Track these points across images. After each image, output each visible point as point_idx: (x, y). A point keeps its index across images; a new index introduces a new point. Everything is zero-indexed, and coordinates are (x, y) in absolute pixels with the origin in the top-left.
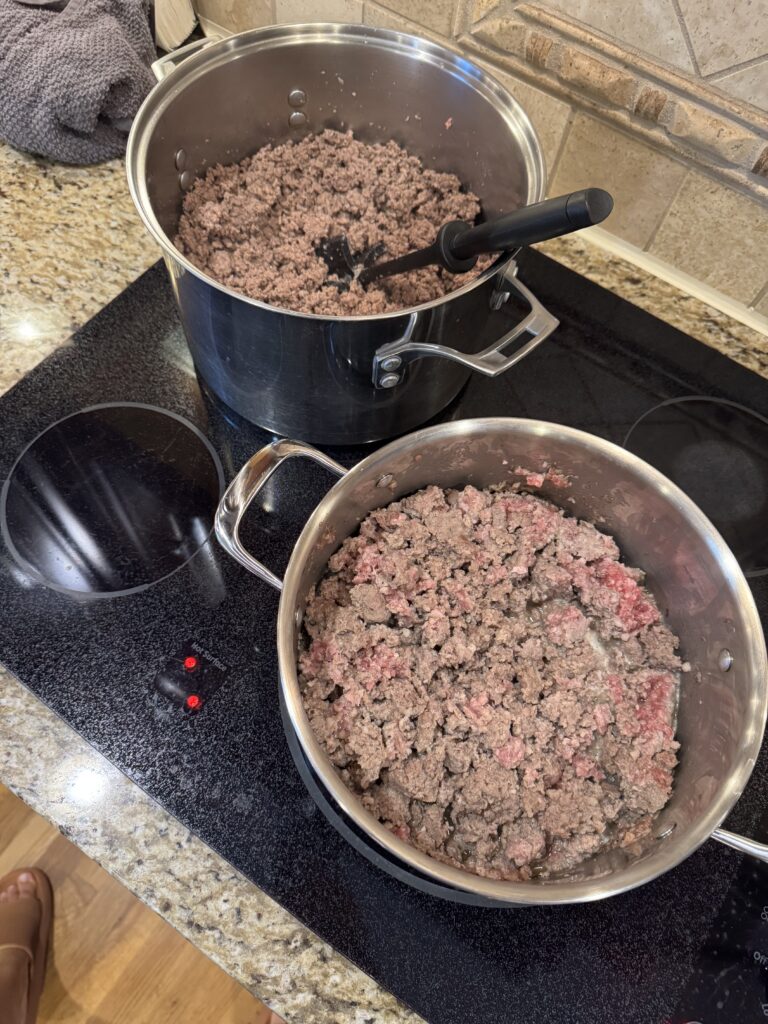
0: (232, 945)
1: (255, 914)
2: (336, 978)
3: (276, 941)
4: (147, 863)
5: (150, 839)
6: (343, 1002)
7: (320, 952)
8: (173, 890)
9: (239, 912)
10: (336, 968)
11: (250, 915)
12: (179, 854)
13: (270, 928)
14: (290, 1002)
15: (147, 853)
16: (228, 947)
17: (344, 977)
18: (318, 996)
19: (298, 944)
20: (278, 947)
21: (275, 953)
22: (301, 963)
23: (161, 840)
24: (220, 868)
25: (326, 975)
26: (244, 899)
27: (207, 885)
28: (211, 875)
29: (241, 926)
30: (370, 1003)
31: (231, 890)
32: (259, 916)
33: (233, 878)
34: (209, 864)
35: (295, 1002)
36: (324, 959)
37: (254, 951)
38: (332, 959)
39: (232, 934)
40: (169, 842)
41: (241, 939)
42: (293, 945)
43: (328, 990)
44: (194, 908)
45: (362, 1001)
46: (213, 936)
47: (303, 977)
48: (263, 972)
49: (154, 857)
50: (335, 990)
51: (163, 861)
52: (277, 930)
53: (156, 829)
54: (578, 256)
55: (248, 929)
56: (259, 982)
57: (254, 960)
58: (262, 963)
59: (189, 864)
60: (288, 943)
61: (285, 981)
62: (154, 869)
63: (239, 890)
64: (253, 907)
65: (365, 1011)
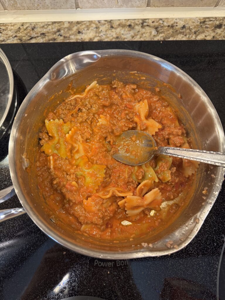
54: (184, 30)
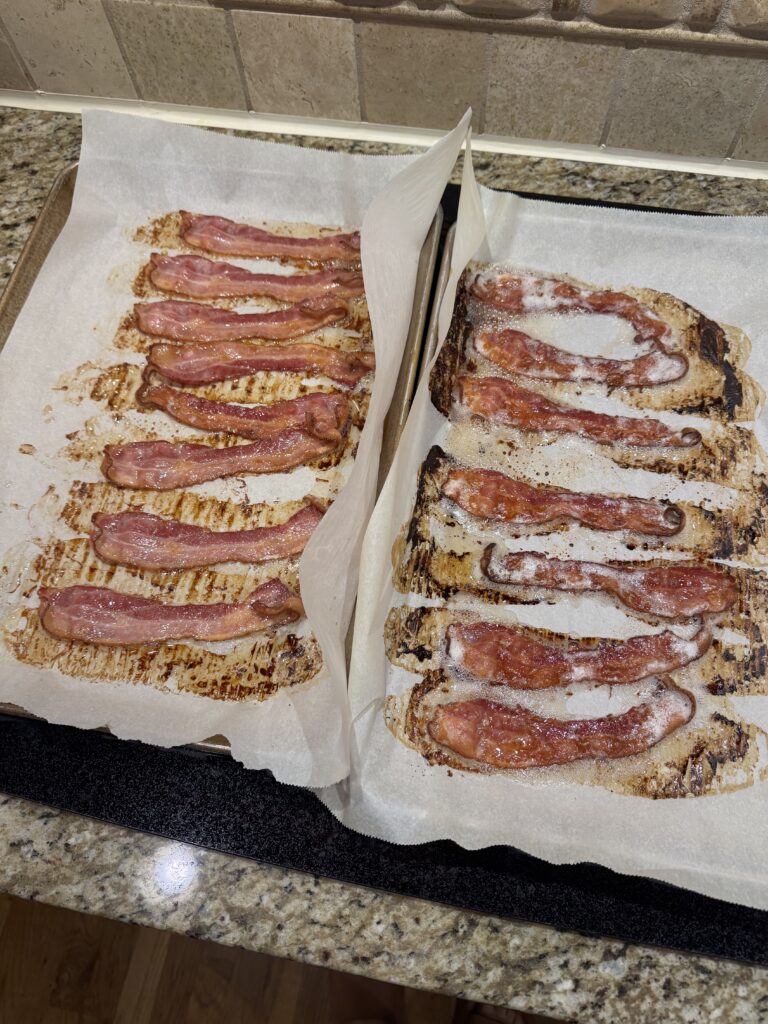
0: (405, 960)
1: (412, 920)
2: (516, 941)
3: (444, 936)
4: (288, 925)
5: (280, 900)
6: (531, 960)
7: (489, 925)
8: (323, 937)
9: (396, 926)
10: (510, 932)
11: (409, 924)
12: (314, 901)
13: (433, 926)
14: (484, 985)
15: (282, 915)
16: (402, 964)
17: (521, 936)
18: (506, 965)
19: (465, 928)
20: (448, 941)
21: (448, 947)
22: (476, 944)
23: (290, 896)
24: (359, 895)
25: (505, 943)
26: (395, 912)
27: (354, 917)
28: (354, 906)
29: (405, 938)
30: (557, 948)
31: (378, 910)
32: (417, 921)
33: (376, 898)
34: (346, 896)
35: (488, 982)
36: (496, 930)
37: (428, 955)
38: (503, 926)
39: (400, 948)
40: (299, 894)
41: (410, 950)
42: (461, 931)
43: (512, 956)
44: (353, 944)
45: (549, 950)
46: (383, 961)
47: (484, 955)
48: (446, 970)
49: (290, 916)
50: (519, 952)
51: (302, 915)
52: (439, 925)
53: (281, 888)
55: (413, 938)
56: (446, 981)
57: (431, 963)
58: (441, 962)
59: (327, 905)
60: (455, 931)
61: (470, 967)
62: (296, 926)
63: (387, 906)
64: (407, 915)
65: (556, 958)
